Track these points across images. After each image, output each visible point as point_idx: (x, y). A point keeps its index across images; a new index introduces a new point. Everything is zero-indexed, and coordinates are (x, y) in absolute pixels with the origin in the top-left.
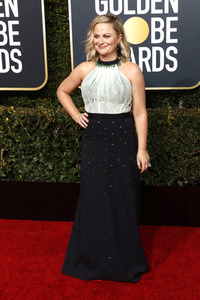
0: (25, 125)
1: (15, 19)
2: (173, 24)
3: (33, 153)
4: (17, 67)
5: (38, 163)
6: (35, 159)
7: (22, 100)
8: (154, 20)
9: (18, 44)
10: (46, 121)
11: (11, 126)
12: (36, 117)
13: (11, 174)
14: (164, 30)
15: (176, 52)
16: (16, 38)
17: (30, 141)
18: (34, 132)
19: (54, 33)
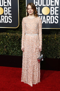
0: (12, 38)
1: (10, 7)
2: (57, 9)
3: (14, 47)
4: (10, 21)
5: (15, 50)
6: (15, 49)
7: (12, 31)
8: (51, 8)
9: (11, 14)
10: (18, 37)
11: (8, 39)
12: (15, 36)
13: (7, 53)
14: (54, 11)
15: (58, 17)
16: (10, 13)
17: (13, 43)
18: (15, 41)
19: (21, 11)
